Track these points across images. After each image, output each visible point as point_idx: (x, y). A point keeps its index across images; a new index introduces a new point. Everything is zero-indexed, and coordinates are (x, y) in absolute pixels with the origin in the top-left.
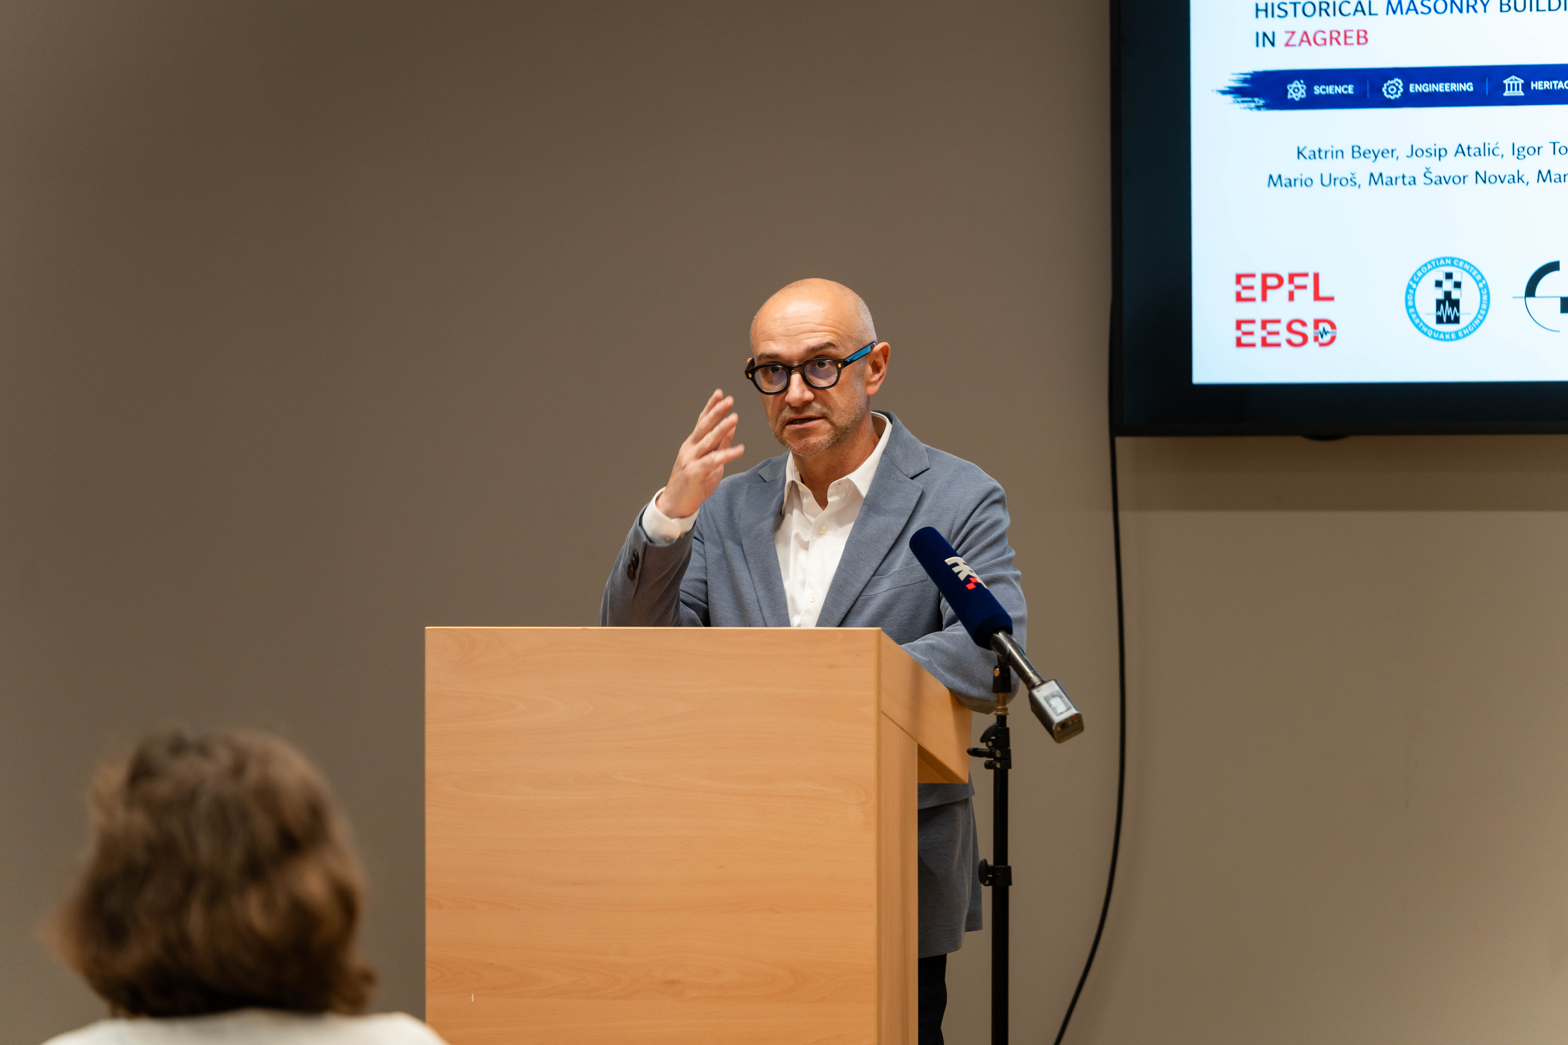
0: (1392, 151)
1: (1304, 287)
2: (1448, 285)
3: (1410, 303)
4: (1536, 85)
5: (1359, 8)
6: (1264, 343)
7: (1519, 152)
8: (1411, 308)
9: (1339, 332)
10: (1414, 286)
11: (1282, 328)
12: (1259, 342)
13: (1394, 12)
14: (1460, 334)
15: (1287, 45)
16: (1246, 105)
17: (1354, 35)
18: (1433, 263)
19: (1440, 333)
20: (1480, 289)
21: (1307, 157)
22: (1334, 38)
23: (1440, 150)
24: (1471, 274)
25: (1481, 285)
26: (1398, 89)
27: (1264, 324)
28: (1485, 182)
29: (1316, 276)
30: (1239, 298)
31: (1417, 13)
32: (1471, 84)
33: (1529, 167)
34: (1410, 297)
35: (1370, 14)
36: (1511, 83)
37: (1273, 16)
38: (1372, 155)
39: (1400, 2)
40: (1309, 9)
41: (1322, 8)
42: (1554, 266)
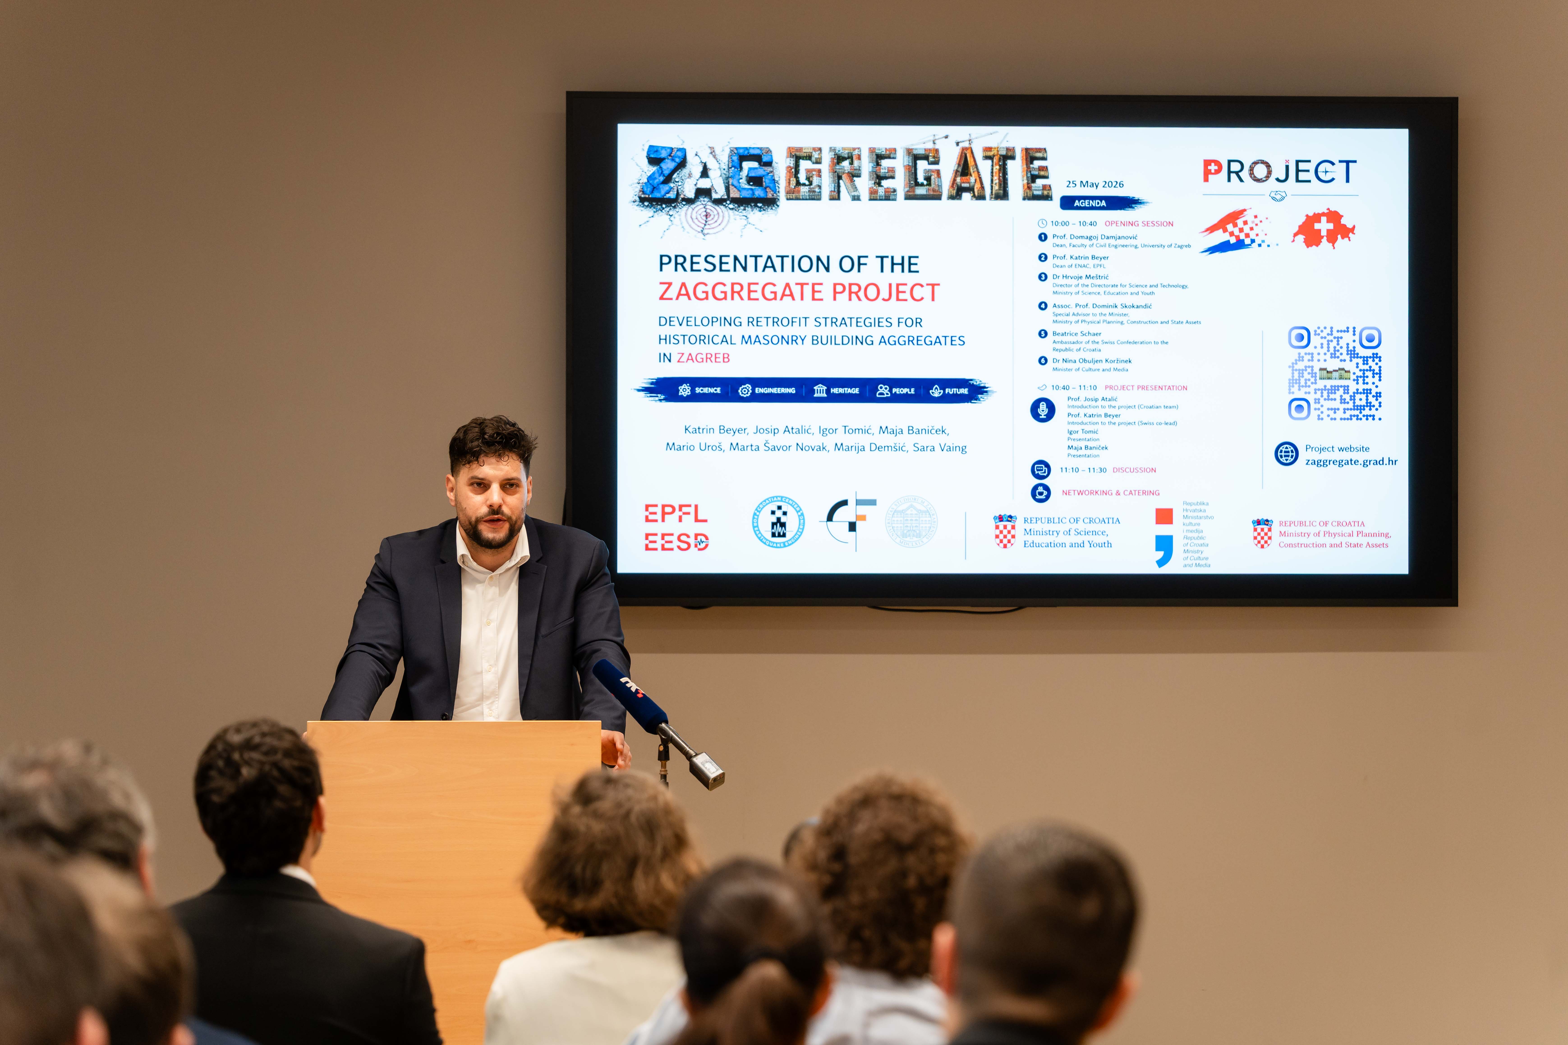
0: (745, 429)
1: (688, 513)
2: (779, 513)
3: (755, 524)
4: (834, 390)
5: (724, 340)
6: (663, 548)
7: (824, 432)
8: (755, 527)
9: (710, 542)
10: (758, 513)
11: (674, 539)
12: (660, 548)
13: (746, 343)
14: (786, 544)
15: (679, 361)
16: (652, 398)
17: (721, 356)
18: (770, 499)
19: (774, 543)
20: (799, 516)
21: (691, 432)
22: (708, 358)
23: (774, 429)
24: (793, 507)
25: (799, 514)
26: (748, 391)
27: (663, 536)
28: (802, 450)
29: (696, 506)
30: (647, 520)
31: (760, 344)
32: (794, 389)
33: (830, 441)
34: (755, 521)
35: (731, 344)
36: (819, 389)
37: (670, 343)
38: (732, 431)
39: (750, 337)
40: (693, 340)
41: (701, 339)
42: (844, 503)
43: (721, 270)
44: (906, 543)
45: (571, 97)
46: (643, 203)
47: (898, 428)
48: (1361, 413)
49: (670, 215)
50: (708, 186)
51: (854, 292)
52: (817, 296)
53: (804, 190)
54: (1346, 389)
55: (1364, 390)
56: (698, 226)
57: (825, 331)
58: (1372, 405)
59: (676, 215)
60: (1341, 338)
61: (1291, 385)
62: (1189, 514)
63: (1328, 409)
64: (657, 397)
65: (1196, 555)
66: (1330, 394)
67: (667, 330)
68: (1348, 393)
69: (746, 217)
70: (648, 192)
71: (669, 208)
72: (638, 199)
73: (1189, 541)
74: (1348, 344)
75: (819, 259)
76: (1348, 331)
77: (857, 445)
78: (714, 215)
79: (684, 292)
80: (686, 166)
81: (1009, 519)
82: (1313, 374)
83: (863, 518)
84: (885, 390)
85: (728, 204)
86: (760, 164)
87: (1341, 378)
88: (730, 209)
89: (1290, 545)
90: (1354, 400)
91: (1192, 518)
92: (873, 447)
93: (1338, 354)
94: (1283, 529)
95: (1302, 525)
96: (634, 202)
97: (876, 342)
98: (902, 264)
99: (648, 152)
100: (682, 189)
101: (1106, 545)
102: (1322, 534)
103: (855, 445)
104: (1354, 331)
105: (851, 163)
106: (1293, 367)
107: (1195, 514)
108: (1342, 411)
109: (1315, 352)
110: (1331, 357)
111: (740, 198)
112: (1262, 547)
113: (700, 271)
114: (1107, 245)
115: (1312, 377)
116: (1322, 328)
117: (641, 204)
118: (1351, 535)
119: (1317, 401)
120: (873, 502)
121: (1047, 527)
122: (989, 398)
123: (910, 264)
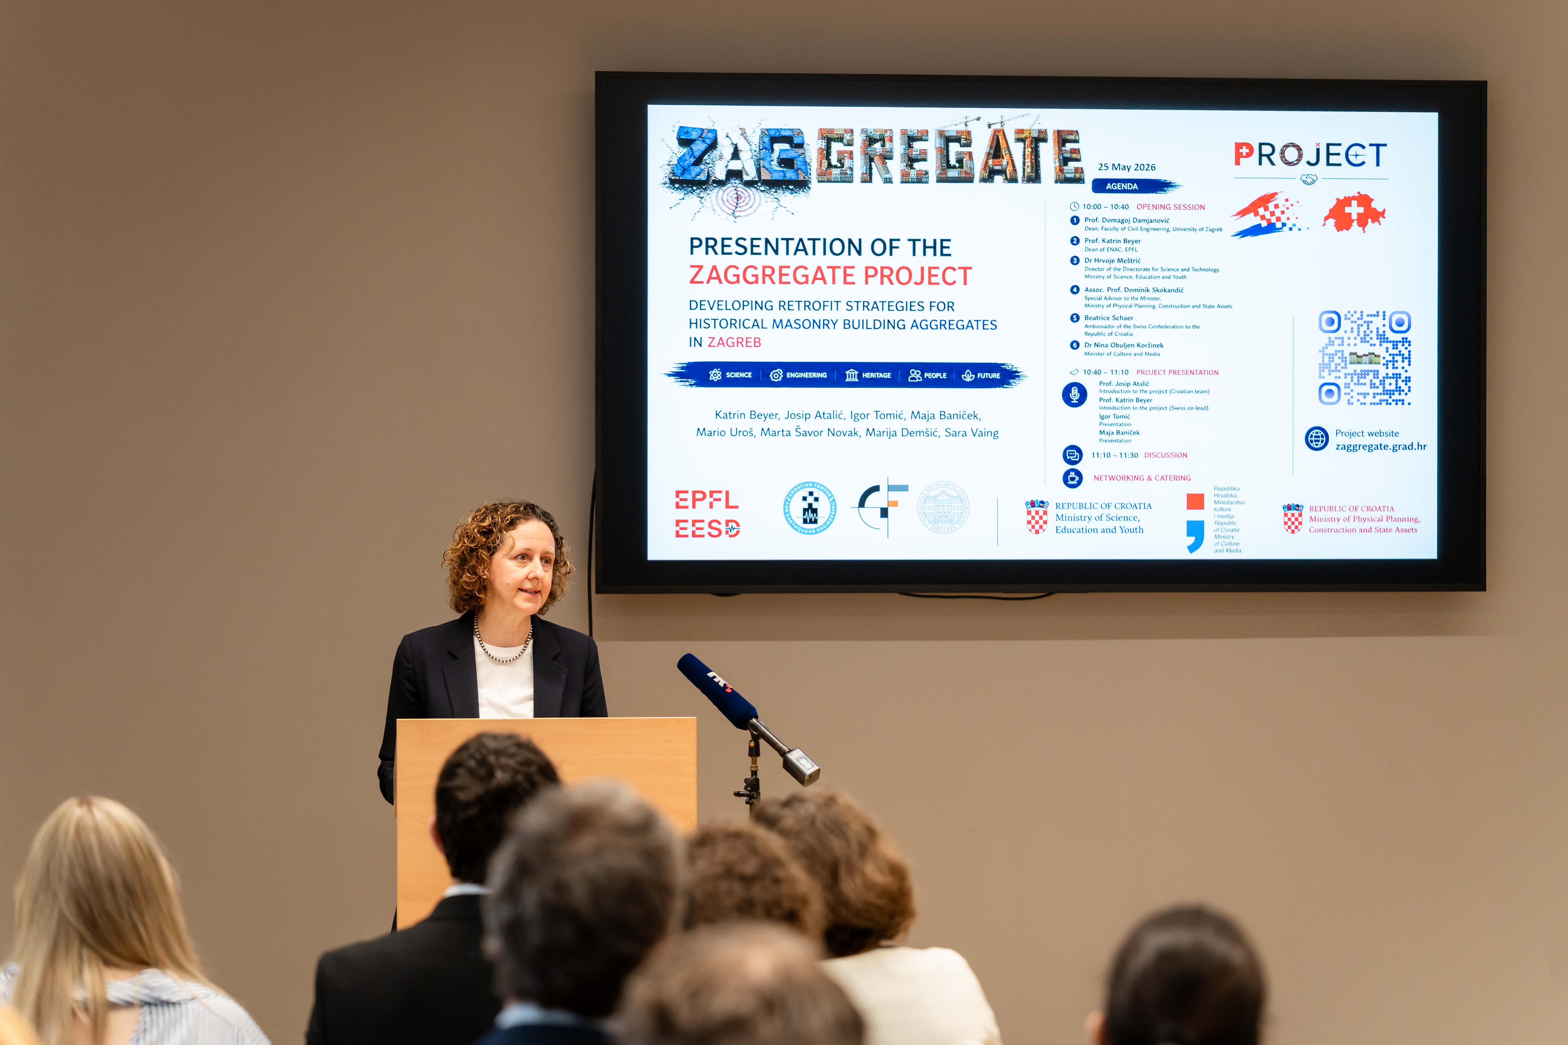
0: (776, 414)
1: (719, 500)
2: (810, 500)
3: (787, 511)
4: (866, 375)
5: (756, 324)
6: (694, 535)
7: (855, 417)
8: (787, 514)
9: (742, 528)
10: (789, 500)
11: (705, 525)
12: (690, 535)
13: (778, 327)
14: (818, 530)
15: (709, 346)
16: (683, 383)
17: (752, 340)
18: (801, 485)
19: (805, 529)
20: (830, 502)
21: (722, 417)
22: (739, 342)
23: (806, 414)
24: (826, 493)
25: (831, 500)
26: (780, 376)
27: (694, 522)
28: (834, 435)
29: (727, 492)
30: (678, 506)
31: (792, 328)
32: (826, 373)
33: (862, 426)
34: (786, 507)
35: (762, 328)
36: (850, 373)
37: (701, 328)
38: (763, 417)
39: (781, 321)
40: (724, 324)
41: (732, 323)
42: (876, 489)
43: (752, 253)
44: (938, 529)
45: (601, 77)
46: (674, 185)
47: (930, 413)
48: (1390, 397)
49: (701, 198)
50: (739, 168)
51: (886, 275)
52: (849, 279)
53: (836, 172)
54: (1376, 373)
55: (1393, 374)
56: (729, 209)
57: (857, 315)
58: (1401, 389)
59: (707, 197)
60: (1371, 322)
61: (1322, 369)
62: (1221, 499)
63: (1358, 394)
64: (688, 381)
65: (1227, 541)
66: (1360, 379)
67: (698, 314)
68: (1378, 378)
69: (778, 199)
70: (679, 174)
71: (700, 190)
72: (668, 181)
73: (1220, 527)
74: (1378, 329)
75: (850, 241)
76: (1378, 316)
77: (889, 431)
78: (745, 198)
79: (715, 275)
80: (717, 148)
81: (1041, 505)
82: (1343, 359)
83: (895, 504)
84: (916, 375)
85: (760, 187)
86: (791, 146)
87: (1371, 363)
88: (761, 191)
89: (1319, 530)
90: (1384, 384)
91: (1223, 503)
92: (905, 432)
93: (1368, 338)
94: (1313, 514)
95: (1332, 510)
96: (664, 184)
97: (908, 326)
98: (934, 247)
99: (678, 133)
100: (712, 171)
101: (1138, 530)
102: (1352, 519)
103: (886, 430)
104: (1384, 316)
105: (883, 145)
106: (1323, 351)
107: (1226, 499)
108: (1371, 395)
109: (1346, 336)
110: (1361, 342)
111: (771, 180)
112: (1293, 532)
113: (731, 254)
114: (1139, 229)
115: (1342, 361)
116: (1352, 312)
117: (671, 186)
118: (1381, 520)
119: (1347, 386)
120: (904, 488)
121: (1079, 512)
122: (1020, 382)
123: (942, 247)
